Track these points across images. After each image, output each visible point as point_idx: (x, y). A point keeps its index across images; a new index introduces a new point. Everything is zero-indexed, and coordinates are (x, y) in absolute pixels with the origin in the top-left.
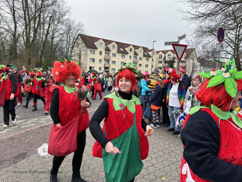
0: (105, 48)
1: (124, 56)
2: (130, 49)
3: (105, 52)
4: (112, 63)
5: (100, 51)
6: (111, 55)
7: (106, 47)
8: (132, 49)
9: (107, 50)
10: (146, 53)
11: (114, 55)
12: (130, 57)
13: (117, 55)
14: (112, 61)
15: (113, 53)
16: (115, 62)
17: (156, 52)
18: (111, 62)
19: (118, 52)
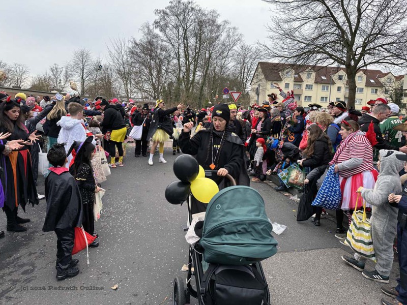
0: (295, 78)
1: (328, 87)
2: (339, 76)
3: (294, 84)
4: (305, 99)
5: (286, 84)
6: (304, 87)
7: (296, 76)
8: (342, 76)
9: (298, 80)
10: (372, 81)
11: (309, 87)
12: (339, 89)
13: (315, 86)
14: (306, 97)
15: (307, 85)
16: (310, 97)
17: (395, 77)
18: (303, 98)
19: (316, 82)
